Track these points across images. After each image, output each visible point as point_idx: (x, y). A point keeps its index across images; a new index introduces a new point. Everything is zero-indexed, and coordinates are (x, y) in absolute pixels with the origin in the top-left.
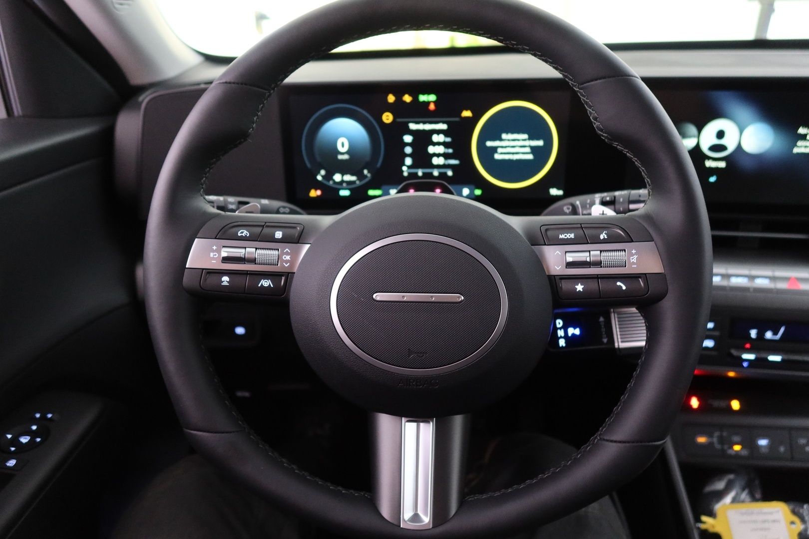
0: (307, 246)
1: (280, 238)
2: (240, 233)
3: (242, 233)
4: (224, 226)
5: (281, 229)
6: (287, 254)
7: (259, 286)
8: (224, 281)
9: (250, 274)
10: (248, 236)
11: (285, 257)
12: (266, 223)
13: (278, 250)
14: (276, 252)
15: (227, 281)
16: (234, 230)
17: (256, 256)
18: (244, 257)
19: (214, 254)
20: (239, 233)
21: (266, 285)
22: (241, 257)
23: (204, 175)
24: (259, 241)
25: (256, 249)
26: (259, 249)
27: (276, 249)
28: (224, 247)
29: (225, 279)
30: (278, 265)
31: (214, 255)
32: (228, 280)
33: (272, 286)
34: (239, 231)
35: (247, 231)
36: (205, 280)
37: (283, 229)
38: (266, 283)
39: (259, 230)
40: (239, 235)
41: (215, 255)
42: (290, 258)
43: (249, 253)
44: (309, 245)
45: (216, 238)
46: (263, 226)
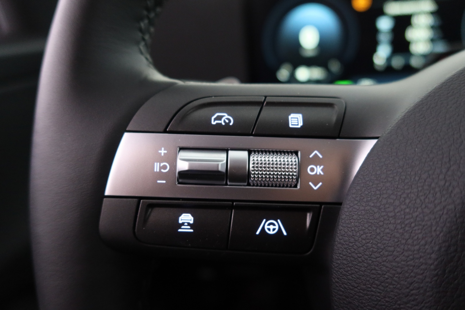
0: (370, 144)
1: (299, 126)
2: (215, 119)
3: (219, 118)
4: (181, 105)
5: (299, 108)
6: (316, 161)
7: (258, 233)
8: (183, 224)
9: (237, 208)
10: (231, 124)
11: (312, 170)
12: (266, 97)
13: (297, 154)
14: (292, 160)
15: (189, 224)
16: (202, 113)
17: (251, 169)
18: (224, 170)
19: (162, 164)
20: (213, 118)
21: (271, 232)
22: (218, 172)
23: (145, 13)
24: (256, 135)
25: (250, 152)
26: (255, 152)
27: (292, 153)
28: (182, 149)
29: (186, 218)
30: (296, 186)
31: (161, 168)
32: (192, 222)
33: (285, 233)
34: (213, 115)
35: (229, 115)
36: (145, 220)
37: (304, 108)
38: (271, 227)
39: (251, 113)
40: (213, 123)
41: (165, 167)
42: (322, 170)
43: (234, 161)
44: (374, 141)
45: (165, 132)
46: (260, 104)
